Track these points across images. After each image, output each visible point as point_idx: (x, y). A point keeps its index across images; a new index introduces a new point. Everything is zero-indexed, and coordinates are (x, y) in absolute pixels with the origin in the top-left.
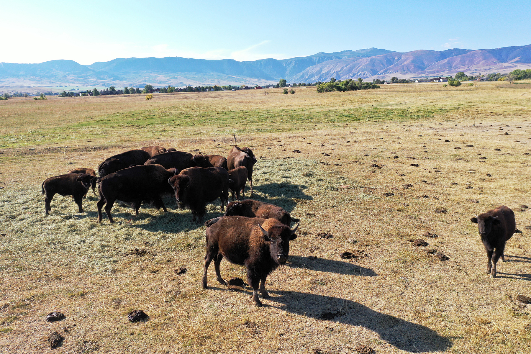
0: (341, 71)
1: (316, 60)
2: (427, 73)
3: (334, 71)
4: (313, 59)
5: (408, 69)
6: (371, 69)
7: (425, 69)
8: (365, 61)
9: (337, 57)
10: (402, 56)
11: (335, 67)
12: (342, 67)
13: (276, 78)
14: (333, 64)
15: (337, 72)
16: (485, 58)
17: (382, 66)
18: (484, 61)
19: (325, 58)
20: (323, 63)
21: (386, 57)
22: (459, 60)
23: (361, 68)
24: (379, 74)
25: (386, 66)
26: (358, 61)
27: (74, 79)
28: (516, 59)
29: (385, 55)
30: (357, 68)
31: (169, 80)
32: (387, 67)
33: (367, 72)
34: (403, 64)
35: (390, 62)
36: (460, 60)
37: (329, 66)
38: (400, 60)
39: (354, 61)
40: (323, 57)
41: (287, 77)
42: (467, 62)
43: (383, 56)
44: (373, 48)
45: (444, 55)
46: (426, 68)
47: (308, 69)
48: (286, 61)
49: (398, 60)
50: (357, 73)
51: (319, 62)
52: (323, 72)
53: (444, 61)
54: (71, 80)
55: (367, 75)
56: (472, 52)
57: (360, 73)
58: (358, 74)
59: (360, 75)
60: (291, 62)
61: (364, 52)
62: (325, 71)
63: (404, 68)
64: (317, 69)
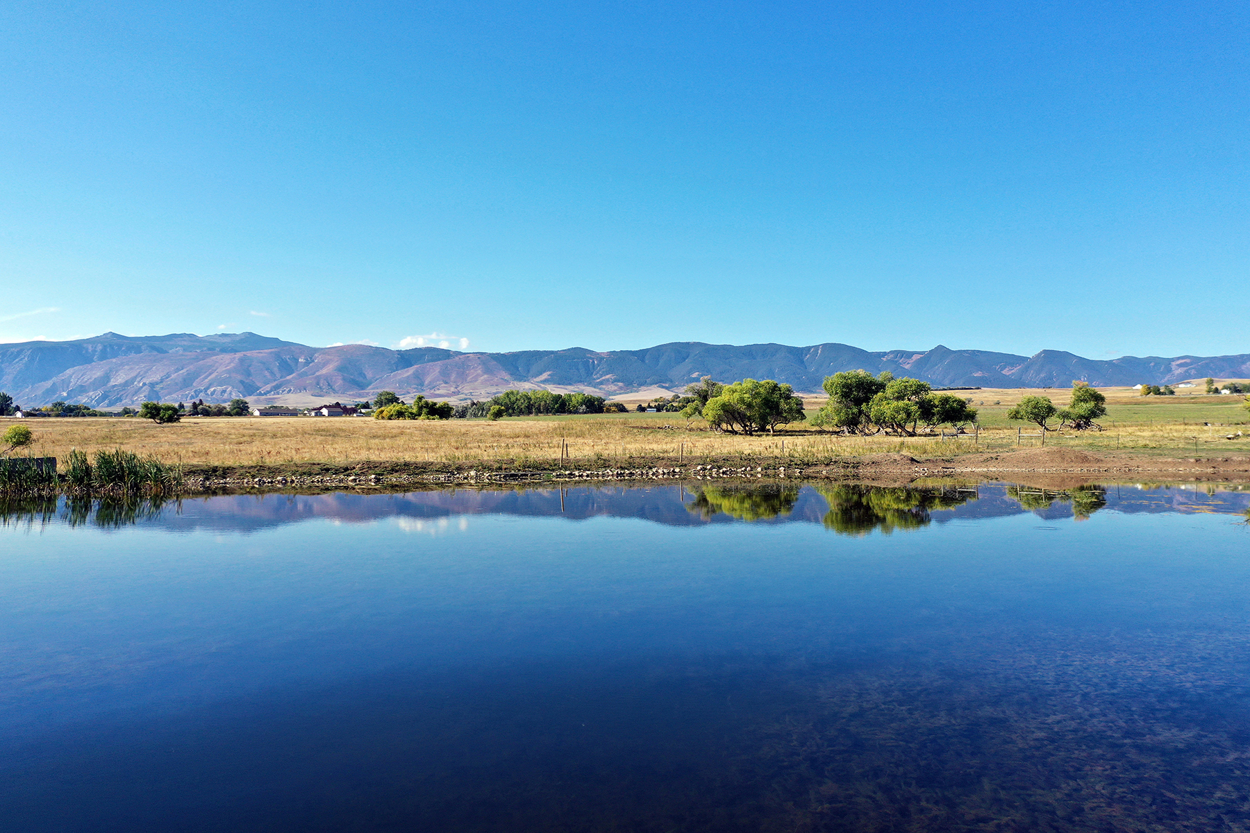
0: (162, 381)
1: (94, 351)
3: (145, 380)
4: (87, 349)
5: (329, 385)
6: (242, 382)
7: (368, 386)
8: (225, 363)
9: (154, 348)
10: (316, 355)
11: (146, 372)
12: (165, 372)
14: (143, 365)
15: (152, 385)
16: (488, 371)
17: (268, 374)
18: (485, 376)
19: (121, 348)
20: (114, 360)
21: (278, 356)
22: (437, 371)
23: (216, 376)
24: (260, 394)
25: (278, 375)
26: (209, 361)
28: (545, 376)
29: (276, 350)
30: (206, 377)
32: (281, 378)
33: (230, 389)
34: (317, 374)
35: (287, 368)
36: (439, 372)
37: (131, 369)
38: (311, 365)
39: (197, 359)
40: (113, 346)
42: (453, 376)
43: (271, 353)
44: (250, 333)
45: (407, 358)
46: (370, 384)
47: (69, 372)
49: (307, 363)
50: (206, 389)
51: (103, 356)
52: (112, 383)
53: (408, 371)
55: (230, 393)
56: (461, 357)
57: (212, 389)
58: (209, 392)
59: (212, 394)
60: (19, 353)
61: (227, 340)
62: (119, 379)
63: (322, 381)
64: (98, 374)
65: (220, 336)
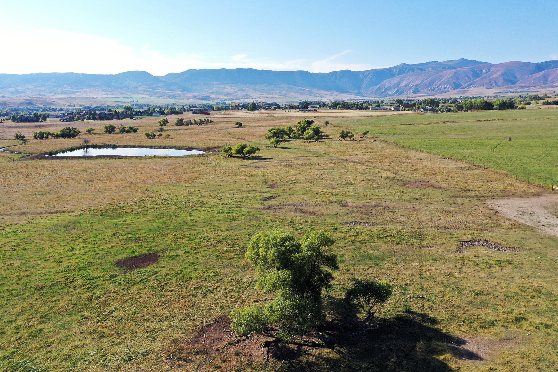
0: (421, 84)
1: (396, 72)
2: (517, 88)
3: (413, 84)
4: (393, 71)
5: (496, 83)
6: (454, 83)
7: (516, 82)
8: (448, 74)
9: (420, 69)
10: (492, 68)
11: (414, 80)
12: (422, 80)
13: (351, 91)
14: (413, 77)
15: (416, 86)
17: (467, 79)
19: (406, 70)
20: (402, 75)
21: (473, 70)
22: (556, 73)
23: (443, 81)
24: (462, 88)
25: (472, 79)
26: (441, 74)
27: (144, 91)
29: (472, 67)
30: (439, 81)
31: (236, 92)
32: (473, 80)
33: (448, 86)
34: (491, 77)
35: (476, 75)
37: (408, 79)
38: (488, 73)
39: (437, 73)
40: (404, 69)
41: (363, 90)
43: (469, 68)
44: (463, 59)
45: (540, 67)
46: (518, 81)
47: (385, 81)
48: (363, 72)
49: (487, 72)
50: (438, 87)
51: (399, 74)
52: (401, 85)
53: (539, 74)
54: (141, 91)
55: (448, 88)
57: (440, 87)
58: (439, 88)
59: (440, 89)
60: (369, 74)
61: (452, 63)
62: (403, 84)
63: (492, 81)
64: (396, 81)
65: (449, 61)
